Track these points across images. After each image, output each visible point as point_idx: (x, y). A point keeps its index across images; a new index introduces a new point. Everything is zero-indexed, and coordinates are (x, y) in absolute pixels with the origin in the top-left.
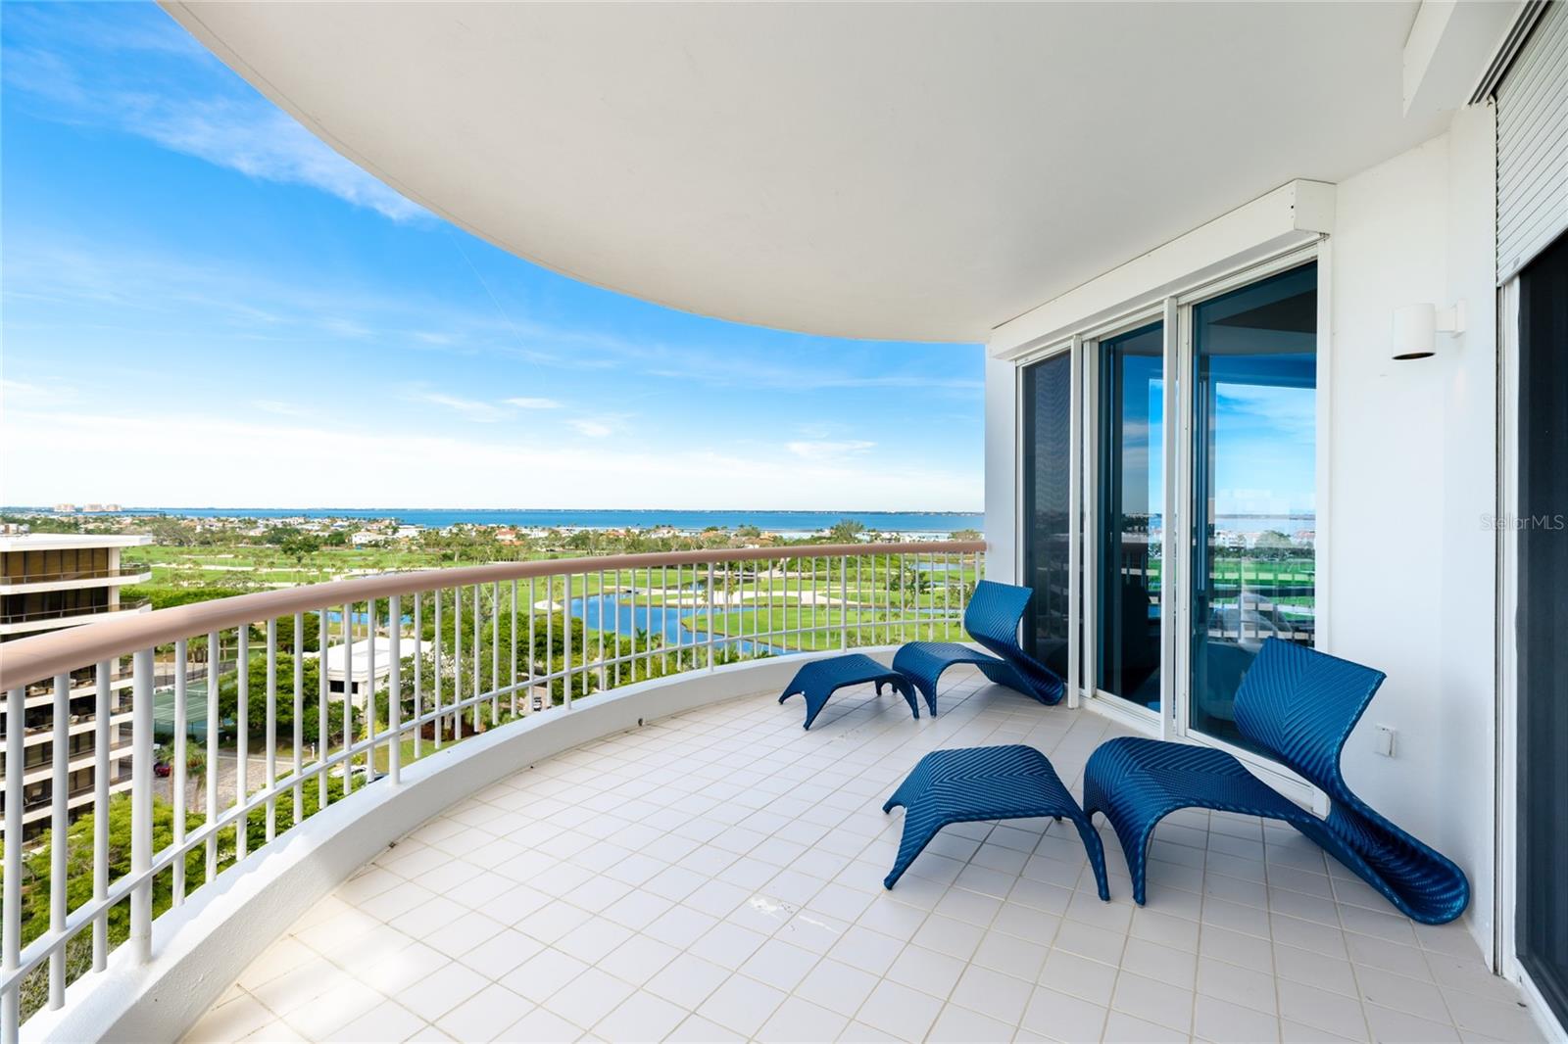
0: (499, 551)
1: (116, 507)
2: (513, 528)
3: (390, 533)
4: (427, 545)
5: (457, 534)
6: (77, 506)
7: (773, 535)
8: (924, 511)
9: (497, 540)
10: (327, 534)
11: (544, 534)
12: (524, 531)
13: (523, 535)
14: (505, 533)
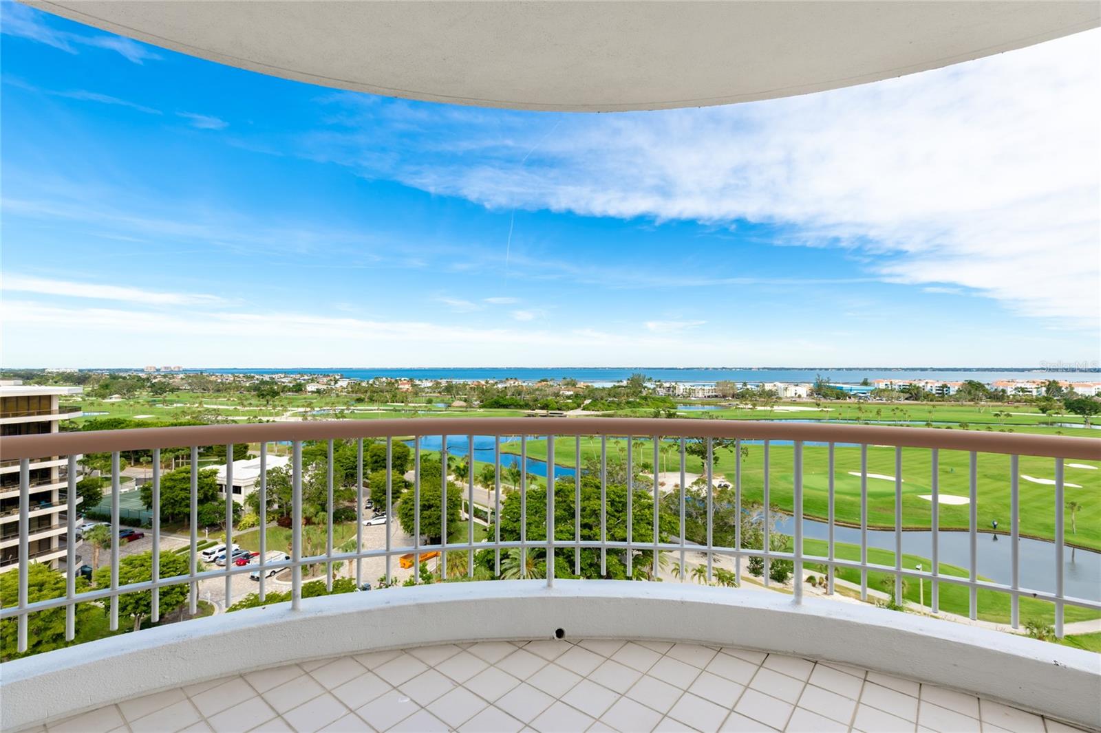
0: (394, 396)
1: (179, 368)
2: (411, 380)
3: (333, 384)
4: (353, 392)
5: (372, 385)
6: (157, 368)
7: (586, 384)
8: (705, 367)
9: (397, 389)
10: (291, 385)
11: (429, 384)
12: (417, 382)
13: (415, 385)
14: (404, 384)
